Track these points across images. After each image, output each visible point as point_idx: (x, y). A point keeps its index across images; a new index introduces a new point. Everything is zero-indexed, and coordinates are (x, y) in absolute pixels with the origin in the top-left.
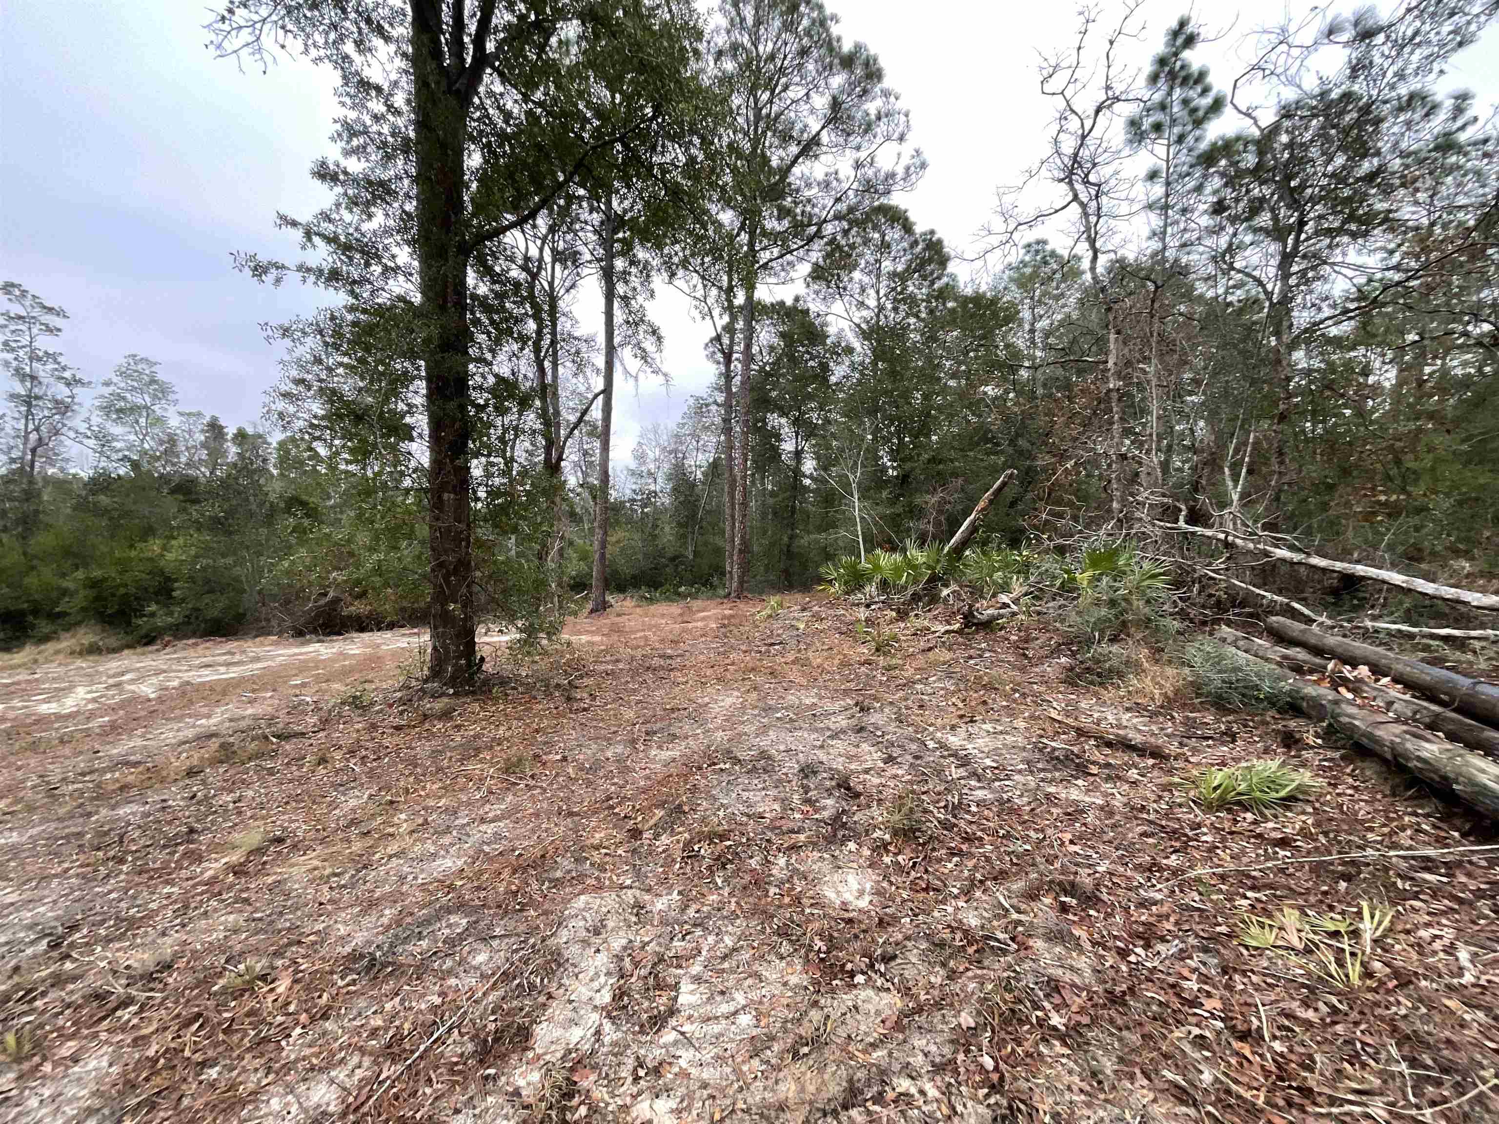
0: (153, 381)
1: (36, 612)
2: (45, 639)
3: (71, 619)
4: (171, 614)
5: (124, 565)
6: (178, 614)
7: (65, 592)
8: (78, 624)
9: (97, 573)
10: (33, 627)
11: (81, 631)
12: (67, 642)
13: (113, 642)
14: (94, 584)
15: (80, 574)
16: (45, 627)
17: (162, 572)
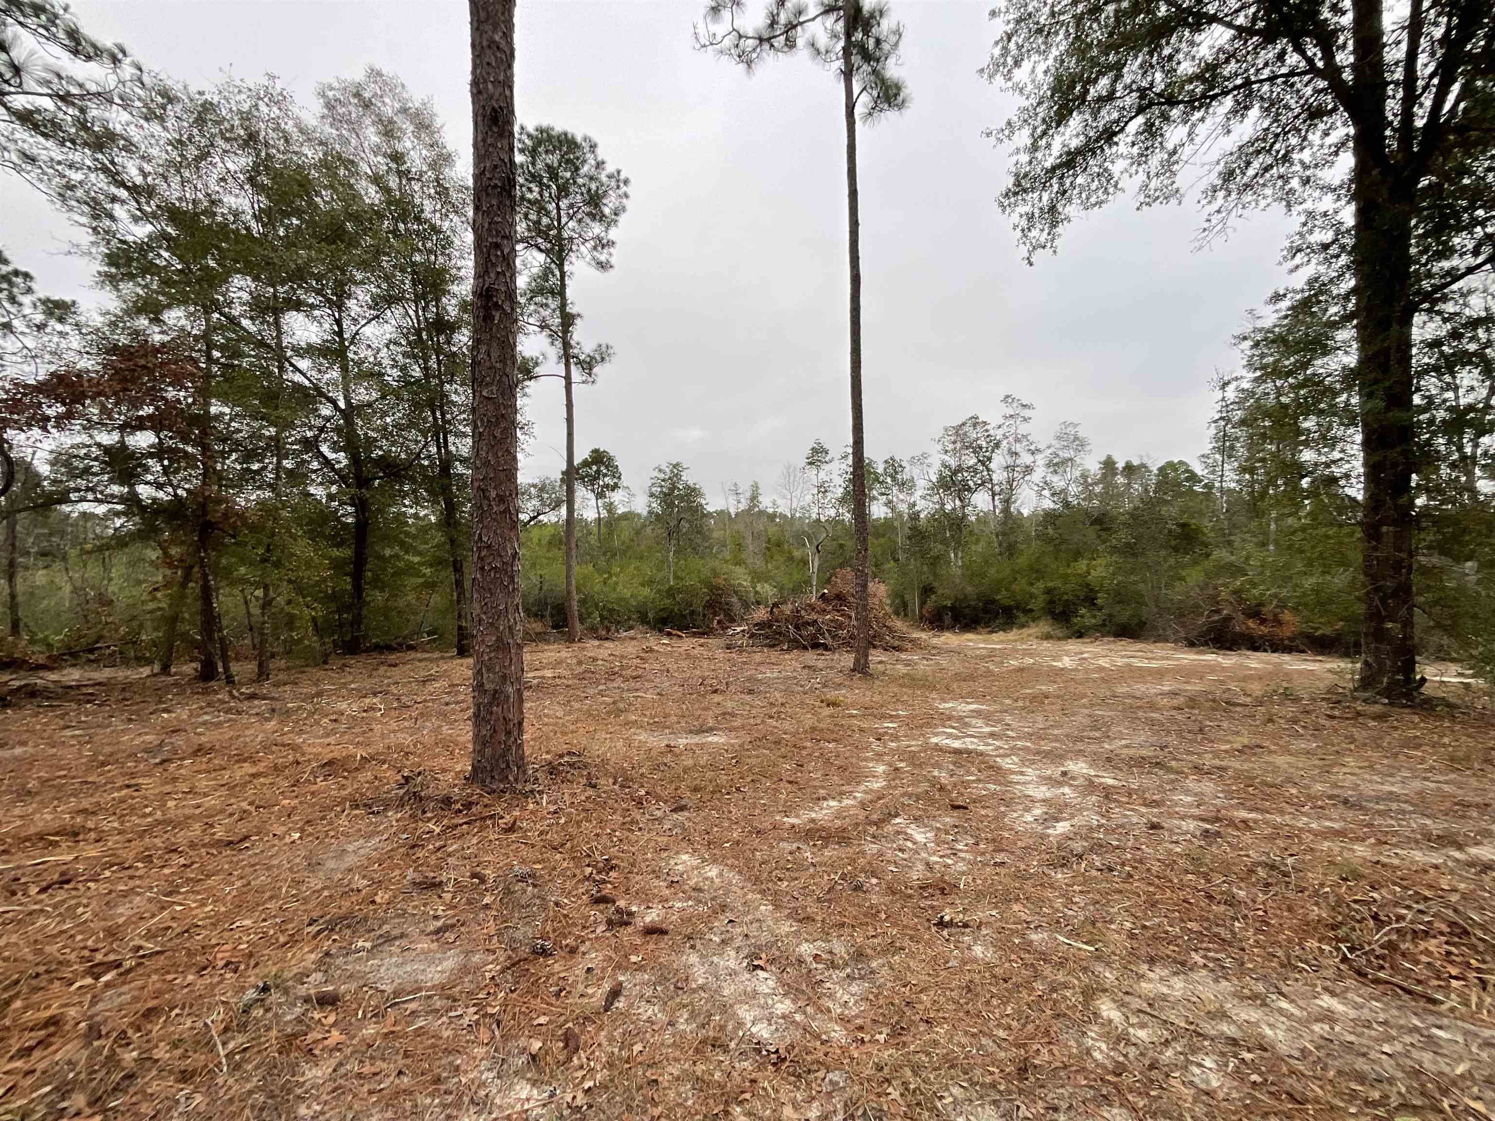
0: (1076, 438)
1: (1017, 608)
2: (1023, 626)
3: (1036, 614)
4: (1094, 617)
5: (1065, 578)
6: (1100, 616)
7: (1032, 596)
8: (1039, 618)
9: (1051, 584)
10: (1016, 617)
11: (1041, 623)
12: (1034, 630)
13: (1059, 633)
14: (1049, 591)
15: (1041, 585)
16: (1023, 619)
17: (1088, 585)
